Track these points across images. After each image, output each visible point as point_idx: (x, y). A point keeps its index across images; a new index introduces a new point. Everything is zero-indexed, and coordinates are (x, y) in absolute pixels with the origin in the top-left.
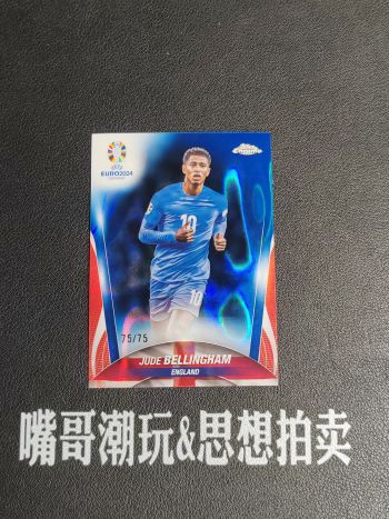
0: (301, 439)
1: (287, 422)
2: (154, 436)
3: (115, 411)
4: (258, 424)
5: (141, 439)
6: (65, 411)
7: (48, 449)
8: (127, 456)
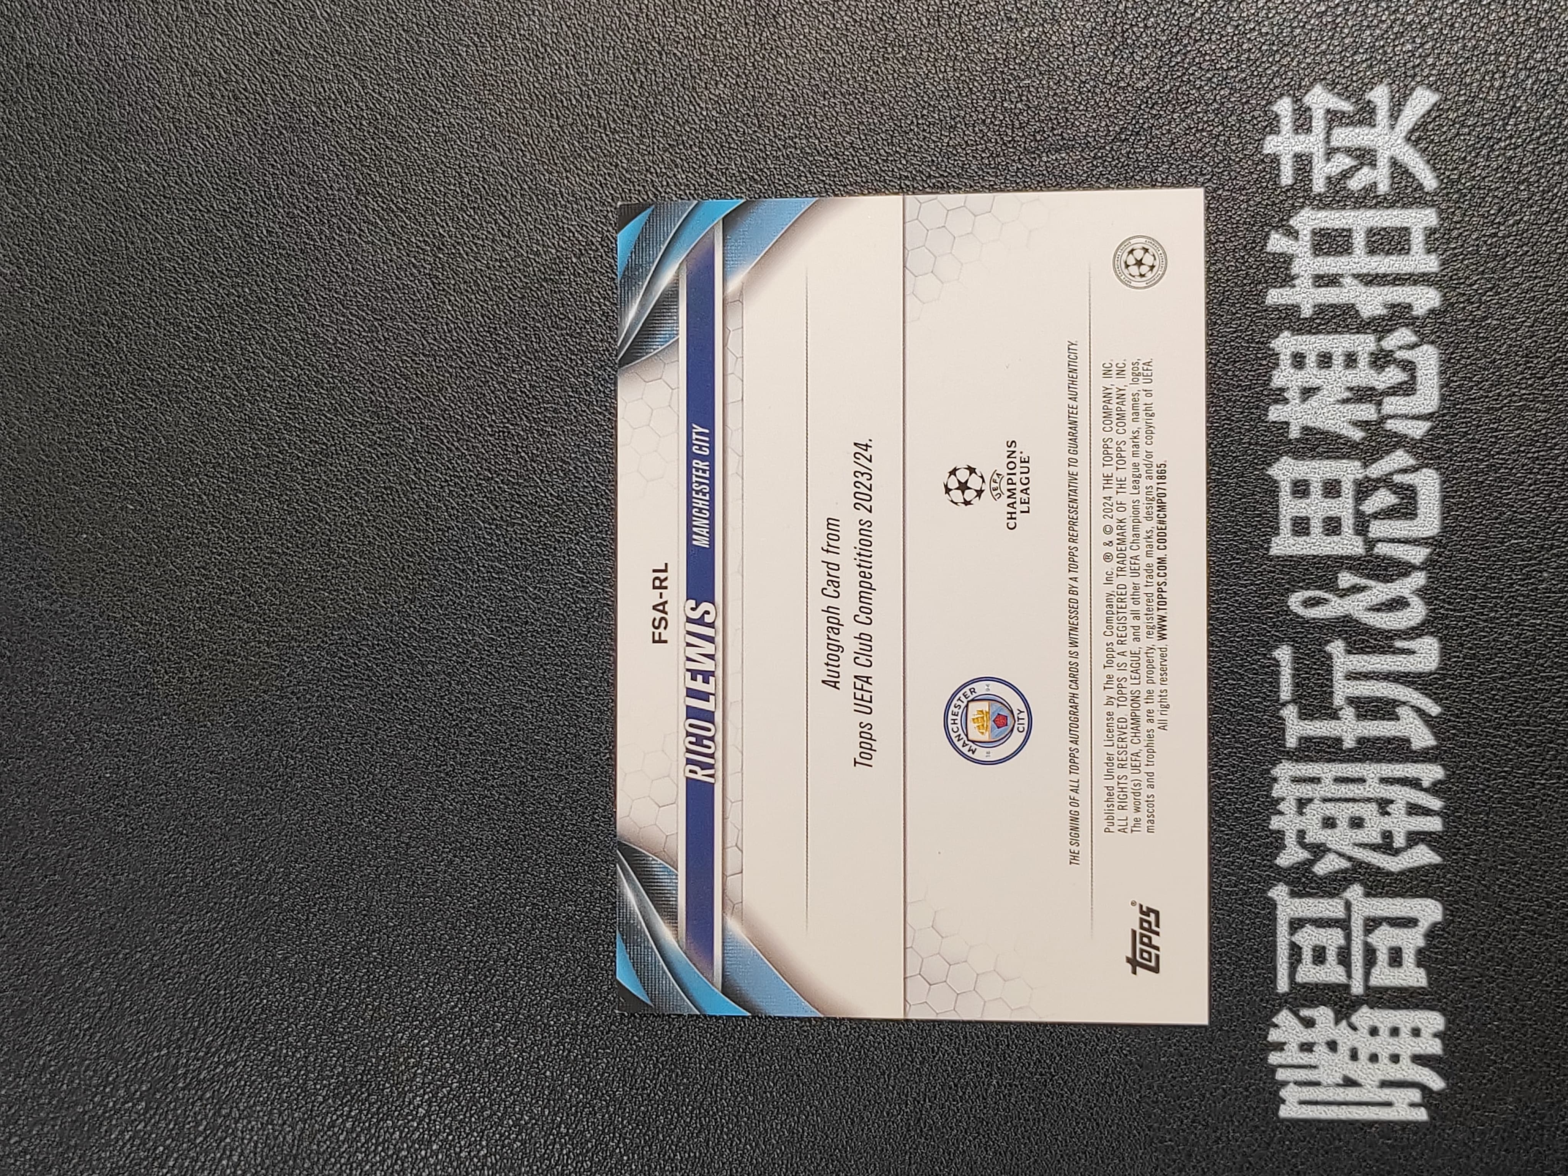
0: (1359, 241)
1: (1304, 282)
2: (1351, 701)
3: (1275, 823)
4: (1311, 375)
5: (1361, 741)
6: (1274, 981)
7: (1395, 1032)
8: (1414, 783)
